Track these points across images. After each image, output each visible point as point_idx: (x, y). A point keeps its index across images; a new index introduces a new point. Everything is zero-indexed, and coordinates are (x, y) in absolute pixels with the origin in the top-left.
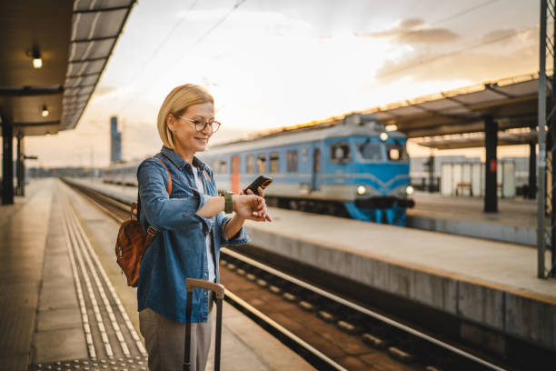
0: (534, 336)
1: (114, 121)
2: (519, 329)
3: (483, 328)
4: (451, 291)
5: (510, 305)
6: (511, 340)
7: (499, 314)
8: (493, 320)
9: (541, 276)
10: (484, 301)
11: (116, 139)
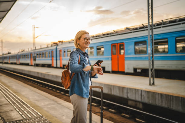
0: (150, 102)
2: (146, 100)
3: (135, 101)
4: (125, 91)
5: (143, 94)
6: (144, 104)
7: (140, 97)
8: (138, 98)
9: (150, 85)
10: (136, 93)
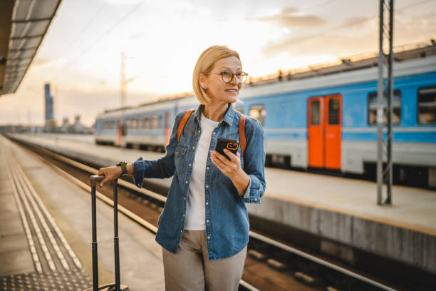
0: (373, 247)
1: (47, 87)
2: (363, 243)
3: (337, 243)
4: (314, 217)
5: (357, 225)
6: (357, 251)
7: (349, 232)
8: (345, 237)
9: (379, 203)
10: (338, 223)
11: (49, 102)
